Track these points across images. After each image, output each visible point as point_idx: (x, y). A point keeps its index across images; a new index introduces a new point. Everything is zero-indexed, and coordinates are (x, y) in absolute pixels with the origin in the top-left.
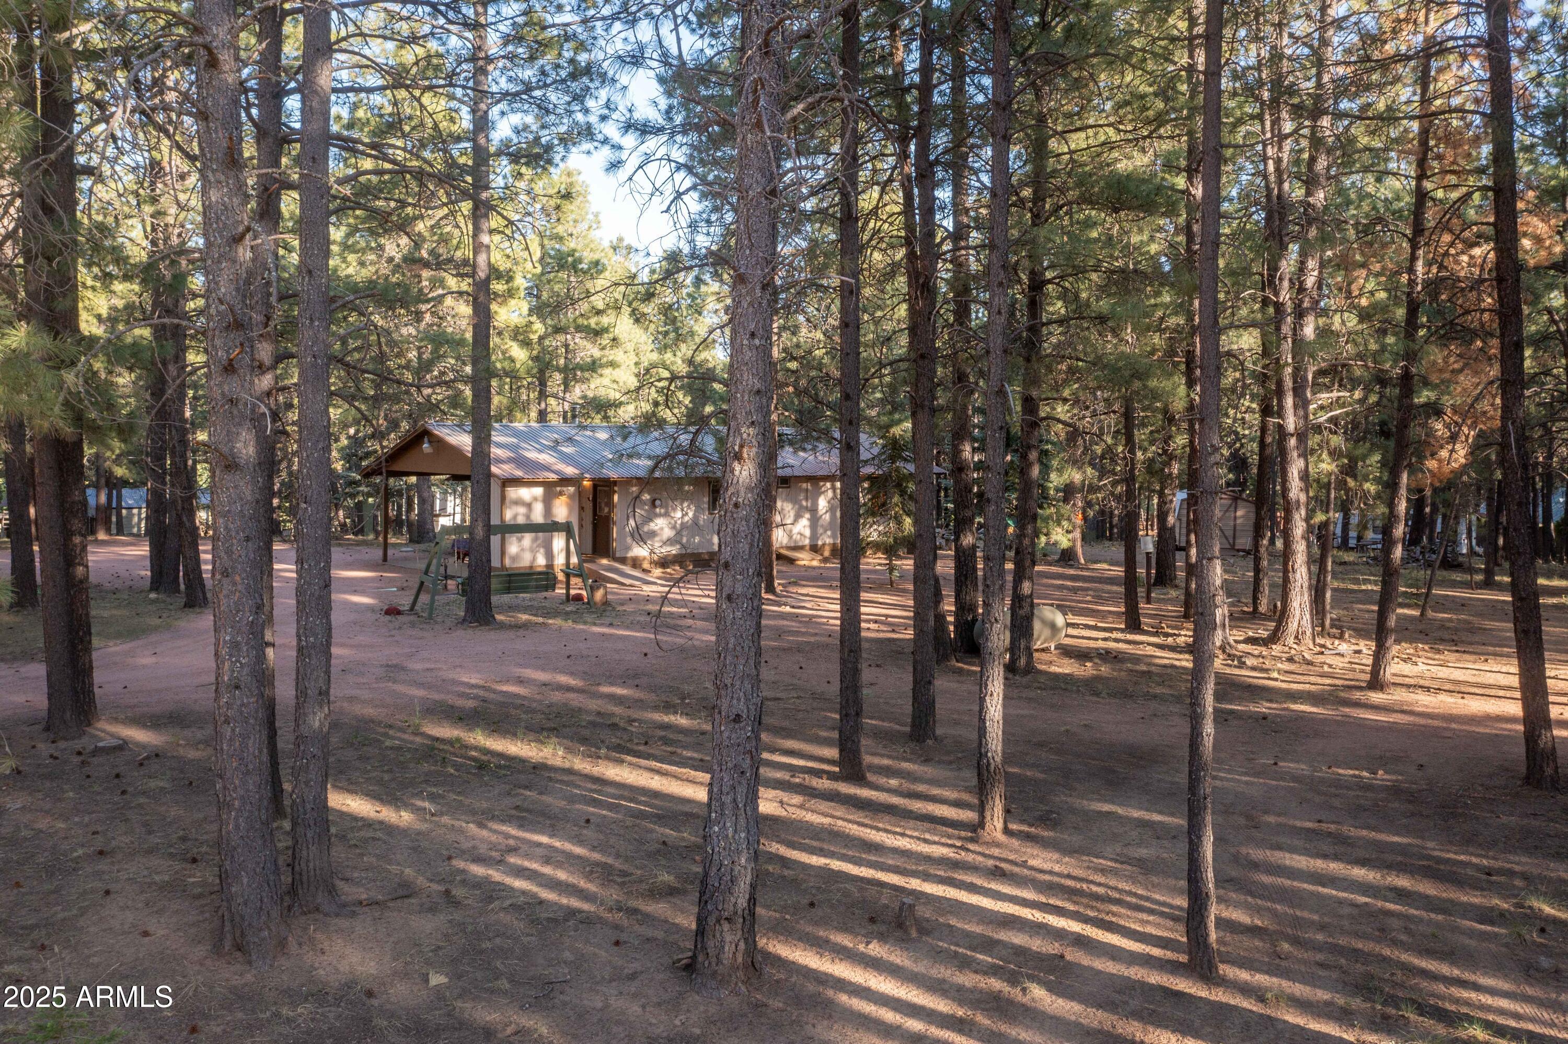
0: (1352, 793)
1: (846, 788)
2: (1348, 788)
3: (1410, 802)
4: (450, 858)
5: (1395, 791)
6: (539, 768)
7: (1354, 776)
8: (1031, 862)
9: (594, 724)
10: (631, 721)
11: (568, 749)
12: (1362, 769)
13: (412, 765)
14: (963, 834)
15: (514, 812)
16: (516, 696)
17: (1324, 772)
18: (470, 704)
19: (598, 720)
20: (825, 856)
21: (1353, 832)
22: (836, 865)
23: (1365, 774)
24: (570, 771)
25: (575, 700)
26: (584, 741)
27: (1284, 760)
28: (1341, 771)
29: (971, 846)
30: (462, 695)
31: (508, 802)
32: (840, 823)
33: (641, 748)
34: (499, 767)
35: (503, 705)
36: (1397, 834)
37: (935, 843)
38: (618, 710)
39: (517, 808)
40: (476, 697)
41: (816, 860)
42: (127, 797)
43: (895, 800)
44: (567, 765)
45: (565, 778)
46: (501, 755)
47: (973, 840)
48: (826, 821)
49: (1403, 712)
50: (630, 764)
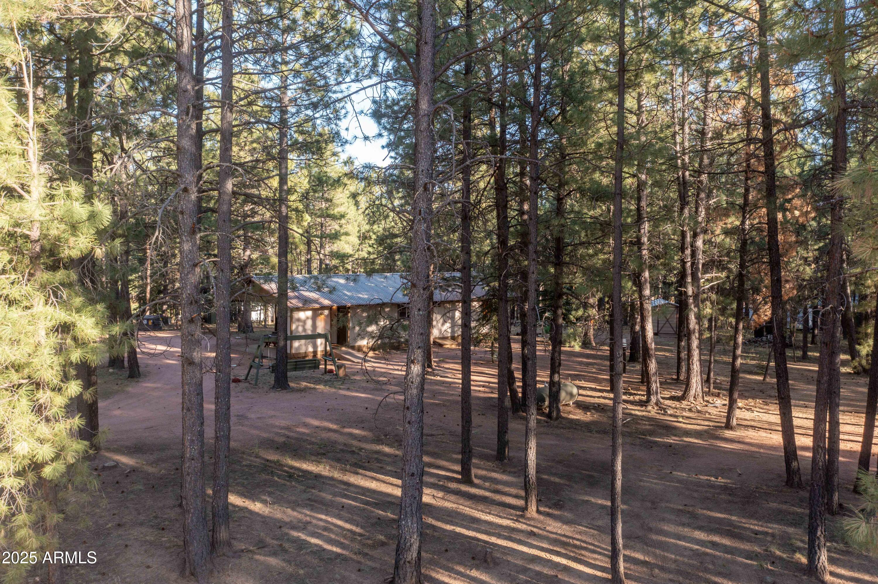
0: (704, 490)
1: (464, 488)
2: (703, 487)
3: (730, 495)
4: (280, 527)
5: (725, 488)
6: (318, 476)
7: (707, 480)
8: (548, 528)
9: (342, 451)
10: (361, 449)
11: (331, 466)
12: (711, 476)
13: (257, 475)
14: (518, 513)
15: (308, 502)
16: (304, 433)
17: (693, 477)
18: (282, 439)
19: (345, 448)
20: (453, 525)
21: (700, 511)
22: (458, 530)
23: (713, 479)
24: (332, 479)
25: (334, 436)
26: (338, 460)
27: (675, 470)
28: (702, 477)
29: (521, 520)
30: (277, 434)
31: (305, 496)
32: (461, 507)
33: (366, 464)
34: (298, 476)
35: (297, 439)
36: (721, 512)
37: (505, 518)
38: (355, 443)
39: (309, 499)
40: (284, 435)
41: (449, 527)
42: (125, 494)
43: (487, 494)
44: (331, 475)
45: (331, 482)
46: (299, 469)
47: (522, 516)
48: (455, 506)
49: (739, 442)
50: (361, 474)
